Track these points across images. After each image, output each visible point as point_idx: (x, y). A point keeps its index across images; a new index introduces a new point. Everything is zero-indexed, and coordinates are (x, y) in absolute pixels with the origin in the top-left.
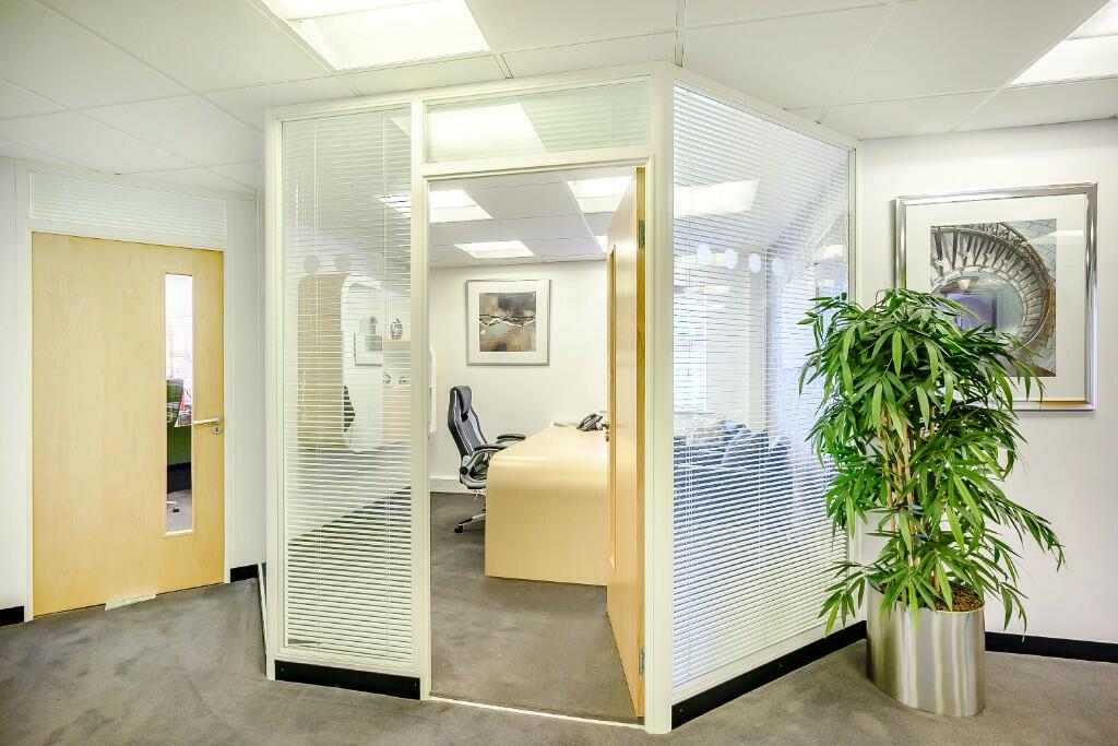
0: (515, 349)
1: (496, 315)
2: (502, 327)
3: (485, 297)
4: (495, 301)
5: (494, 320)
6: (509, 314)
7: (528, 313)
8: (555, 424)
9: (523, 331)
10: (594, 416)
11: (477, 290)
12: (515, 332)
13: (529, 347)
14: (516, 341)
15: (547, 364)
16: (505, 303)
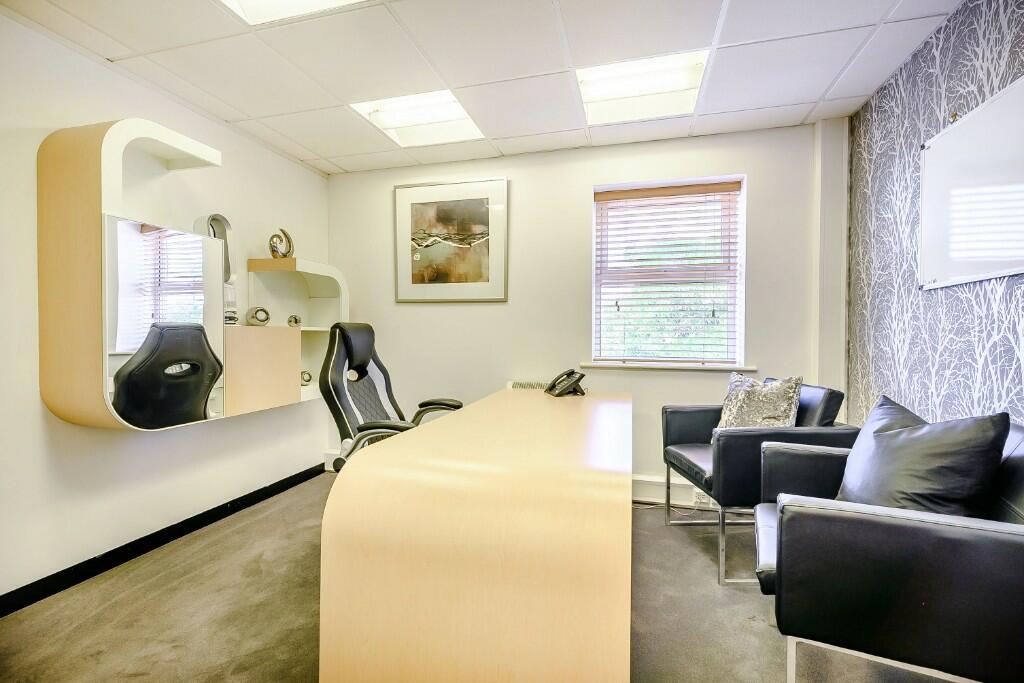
0: (462, 279)
1: (434, 231)
2: (444, 249)
3: (418, 209)
4: (432, 213)
5: (432, 239)
6: (453, 230)
7: (477, 229)
8: (518, 385)
9: (471, 256)
10: (571, 374)
11: (407, 199)
12: (460, 255)
13: (479, 276)
14: (461, 268)
15: (504, 301)
16: (445, 215)
